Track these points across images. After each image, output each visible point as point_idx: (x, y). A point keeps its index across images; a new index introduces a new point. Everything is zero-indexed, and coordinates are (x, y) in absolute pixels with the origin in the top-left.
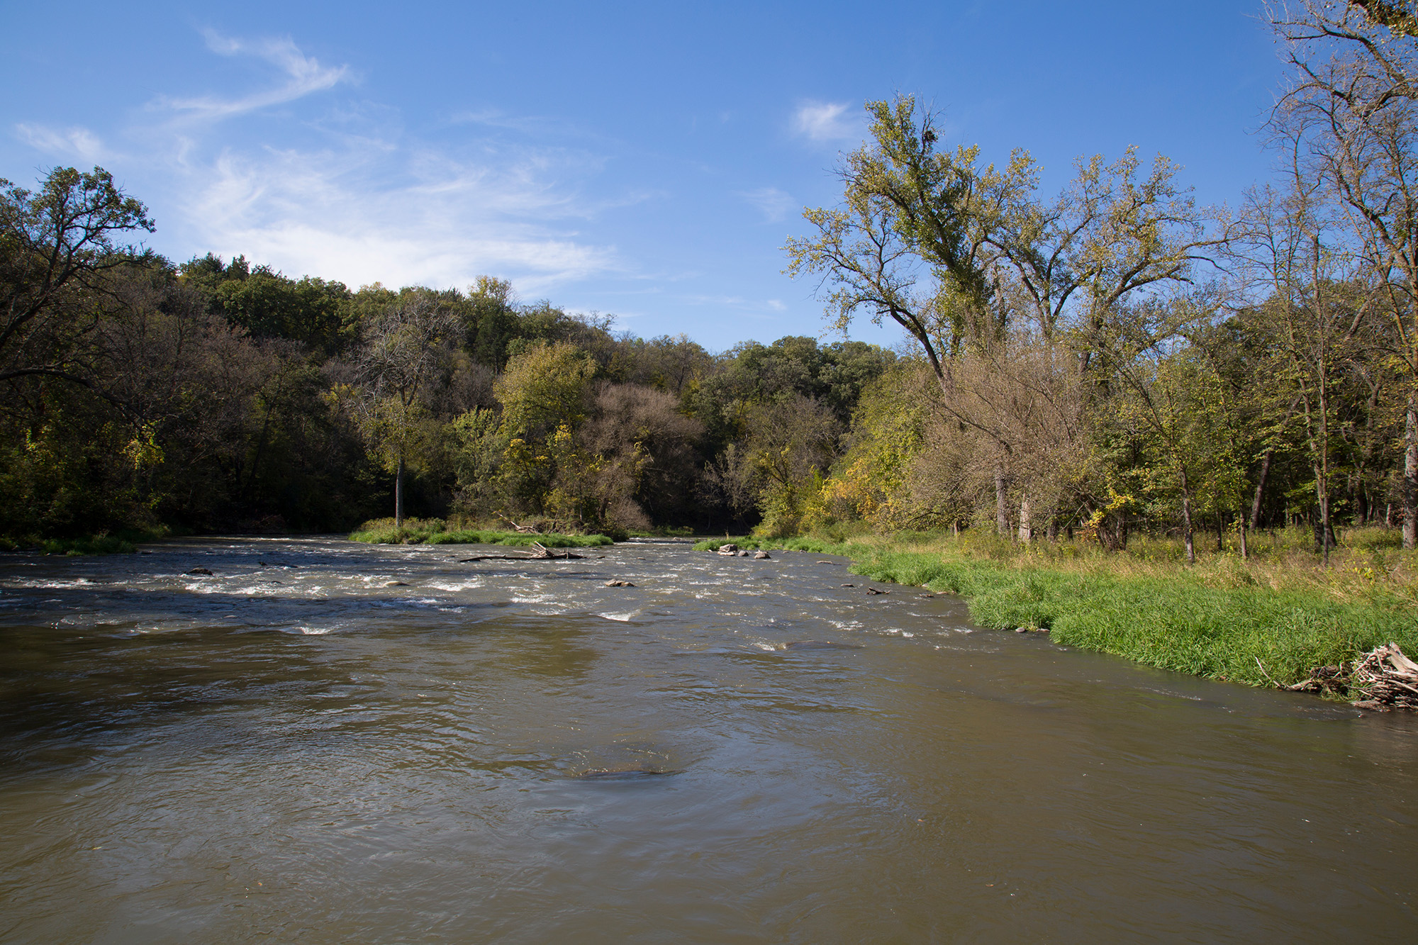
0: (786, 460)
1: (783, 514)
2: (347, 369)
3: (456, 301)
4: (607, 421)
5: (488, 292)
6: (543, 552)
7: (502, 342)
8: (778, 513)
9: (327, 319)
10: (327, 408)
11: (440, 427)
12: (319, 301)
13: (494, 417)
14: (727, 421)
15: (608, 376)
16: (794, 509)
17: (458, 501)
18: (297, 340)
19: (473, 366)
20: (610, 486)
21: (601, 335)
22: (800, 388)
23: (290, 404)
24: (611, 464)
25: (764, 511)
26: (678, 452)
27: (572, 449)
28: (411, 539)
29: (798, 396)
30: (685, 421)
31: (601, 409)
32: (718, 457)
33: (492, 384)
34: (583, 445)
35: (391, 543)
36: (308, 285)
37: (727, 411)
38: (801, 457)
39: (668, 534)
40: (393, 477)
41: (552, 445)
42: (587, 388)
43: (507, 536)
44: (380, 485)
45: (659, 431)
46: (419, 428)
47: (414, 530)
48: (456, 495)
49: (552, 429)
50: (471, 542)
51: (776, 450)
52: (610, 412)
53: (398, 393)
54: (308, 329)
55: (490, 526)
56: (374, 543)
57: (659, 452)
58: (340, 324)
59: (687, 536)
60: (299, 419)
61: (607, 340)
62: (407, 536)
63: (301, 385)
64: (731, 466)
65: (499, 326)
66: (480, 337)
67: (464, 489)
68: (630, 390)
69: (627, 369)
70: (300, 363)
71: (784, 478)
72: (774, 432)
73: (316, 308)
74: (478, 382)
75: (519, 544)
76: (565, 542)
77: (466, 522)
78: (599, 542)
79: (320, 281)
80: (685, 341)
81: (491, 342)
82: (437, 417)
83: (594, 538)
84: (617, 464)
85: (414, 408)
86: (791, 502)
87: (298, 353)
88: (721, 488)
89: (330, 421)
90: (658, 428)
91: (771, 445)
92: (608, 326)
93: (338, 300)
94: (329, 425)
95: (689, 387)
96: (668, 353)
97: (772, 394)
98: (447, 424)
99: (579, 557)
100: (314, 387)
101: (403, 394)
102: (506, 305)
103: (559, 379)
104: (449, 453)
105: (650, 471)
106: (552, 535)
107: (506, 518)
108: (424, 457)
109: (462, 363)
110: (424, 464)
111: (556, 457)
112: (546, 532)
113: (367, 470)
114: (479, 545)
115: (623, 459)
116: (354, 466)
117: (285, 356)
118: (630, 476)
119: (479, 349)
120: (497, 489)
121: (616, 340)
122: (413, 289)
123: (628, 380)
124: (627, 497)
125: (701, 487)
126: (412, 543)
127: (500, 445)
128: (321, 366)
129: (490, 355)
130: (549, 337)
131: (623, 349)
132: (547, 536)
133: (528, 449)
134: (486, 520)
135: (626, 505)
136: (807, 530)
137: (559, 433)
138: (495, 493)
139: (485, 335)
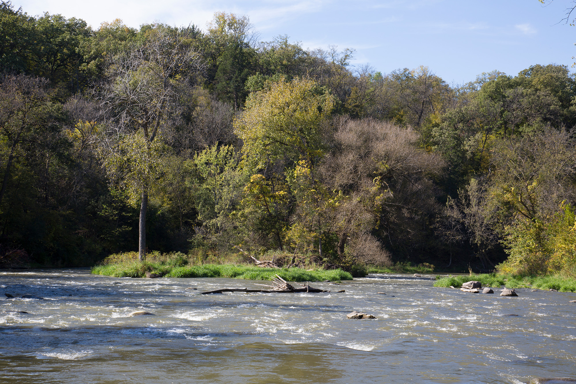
0: (533, 195)
1: (531, 251)
2: (90, 106)
3: (195, 38)
4: (346, 156)
5: (226, 28)
6: (283, 285)
7: (241, 79)
8: (525, 250)
9: (69, 56)
10: (71, 145)
11: (181, 163)
12: (60, 38)
13: (234, 153)
14: (468, 155)
15: (346, 111)
16: (542, 246)
17: (199, 236)
18: (40, 76)
19: (213, 103)
20: (349, 221)
21: (339, 70)
22: (549, 119)
23: (33, 140)
24: (350, 199)
25: (510, 248)
26: (418, 187)
27: (311, 184)
28: (153, 272)
29: (547, 128)
30: (425, 155)
31: (341, 145)
32: (461, 192)
33: (232, 121)
34: (322, 180)
35: (134, 277)
36: (48, 21)
37: (468, 145)
38: (550, 192)
39: (408, 270)
40: (135, 212)
41: (291, 181)
42: (325, 123)
43: (247, 270)
44: (122, 220)
45: (399, 166)
46: (161, 163)
47: (157, 264)
48: (197, 230)
49: (291, 165)
50: (212, 276)
51: (522, 184)
52: (350, 147)
53: (142, 130)
54: (50, 66)
55: (230, 260)
56: (117, 276)
57: (398, 187)
58: (82, 61)
59: (428, 272)
60: (43, 155)
61: (345, 76)
62: (149, 269)
63: (45, 122)
64: (474, 201)
65: (238, 63)
66: (219, 74)
67: (204, 224)
68: (369, 124)
69: (365, 104)
70: (43, 100)
71: (531, 214)
72: (520, 166)
73: (57, 45)
74: (218, 119)
75: (259, 278)
76: (305, 276)
77: (207, 256)
78: (338, 277)
79: (61, 18)
80: (425, 74)
81: (230, 79)
82: (178, 154)
83: (334, 273)
84: (356, 200)
85: (157, 144)
86: (539, 238)
87: (42, 90)
88: (463, 224)
89: (73, 157)
90: (398, 162)
91: (516, 179)
92: (347, 61)
93: (80, 36)
94: (72, 161)
95: (430, 122)
96: (408, 87)
97: (518, 126)
98: (189, 160)
99: (318, 291)
100: (57, 124)
101: (146, 130)
102: (245, 41)
103: (297, 114)
104: (190, 188)
105: (389, 206)
106: (291, 269)
107: (246, 253)
108: (166, 192)
109: (202, 100)
110: (165, 199)
111: (296, 192)
112: (285, 266)
113: (110, 204)
114: (220, 278)
115: (362, 194)
116: (97, 202)
117: (28, 93)
118: (369, 211)
119: (219, 86)
120: (238, 224)
121: (355, 75)
122: (153, 26)
123: (367, 115)
124: (366, 233)
125: (442, 223)
126: (154, 276)
127: (240, 181)
128: (63, 103)
129: (230, 92)
130: (288, 73)
131: (361, 83)
132: (287, 270)
133: (267, 185)
134: (226, 255)
135: (365, 240)
136: (558, 268)
137: (298, 168)
138: (235, 228)
139: (225, 72)
